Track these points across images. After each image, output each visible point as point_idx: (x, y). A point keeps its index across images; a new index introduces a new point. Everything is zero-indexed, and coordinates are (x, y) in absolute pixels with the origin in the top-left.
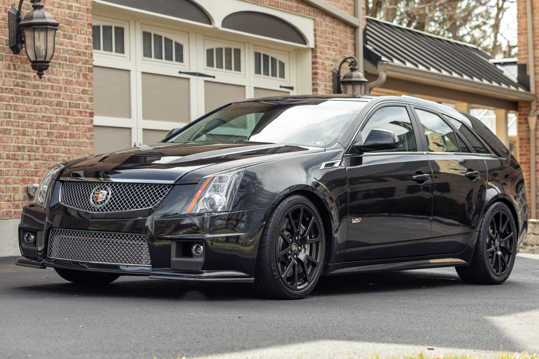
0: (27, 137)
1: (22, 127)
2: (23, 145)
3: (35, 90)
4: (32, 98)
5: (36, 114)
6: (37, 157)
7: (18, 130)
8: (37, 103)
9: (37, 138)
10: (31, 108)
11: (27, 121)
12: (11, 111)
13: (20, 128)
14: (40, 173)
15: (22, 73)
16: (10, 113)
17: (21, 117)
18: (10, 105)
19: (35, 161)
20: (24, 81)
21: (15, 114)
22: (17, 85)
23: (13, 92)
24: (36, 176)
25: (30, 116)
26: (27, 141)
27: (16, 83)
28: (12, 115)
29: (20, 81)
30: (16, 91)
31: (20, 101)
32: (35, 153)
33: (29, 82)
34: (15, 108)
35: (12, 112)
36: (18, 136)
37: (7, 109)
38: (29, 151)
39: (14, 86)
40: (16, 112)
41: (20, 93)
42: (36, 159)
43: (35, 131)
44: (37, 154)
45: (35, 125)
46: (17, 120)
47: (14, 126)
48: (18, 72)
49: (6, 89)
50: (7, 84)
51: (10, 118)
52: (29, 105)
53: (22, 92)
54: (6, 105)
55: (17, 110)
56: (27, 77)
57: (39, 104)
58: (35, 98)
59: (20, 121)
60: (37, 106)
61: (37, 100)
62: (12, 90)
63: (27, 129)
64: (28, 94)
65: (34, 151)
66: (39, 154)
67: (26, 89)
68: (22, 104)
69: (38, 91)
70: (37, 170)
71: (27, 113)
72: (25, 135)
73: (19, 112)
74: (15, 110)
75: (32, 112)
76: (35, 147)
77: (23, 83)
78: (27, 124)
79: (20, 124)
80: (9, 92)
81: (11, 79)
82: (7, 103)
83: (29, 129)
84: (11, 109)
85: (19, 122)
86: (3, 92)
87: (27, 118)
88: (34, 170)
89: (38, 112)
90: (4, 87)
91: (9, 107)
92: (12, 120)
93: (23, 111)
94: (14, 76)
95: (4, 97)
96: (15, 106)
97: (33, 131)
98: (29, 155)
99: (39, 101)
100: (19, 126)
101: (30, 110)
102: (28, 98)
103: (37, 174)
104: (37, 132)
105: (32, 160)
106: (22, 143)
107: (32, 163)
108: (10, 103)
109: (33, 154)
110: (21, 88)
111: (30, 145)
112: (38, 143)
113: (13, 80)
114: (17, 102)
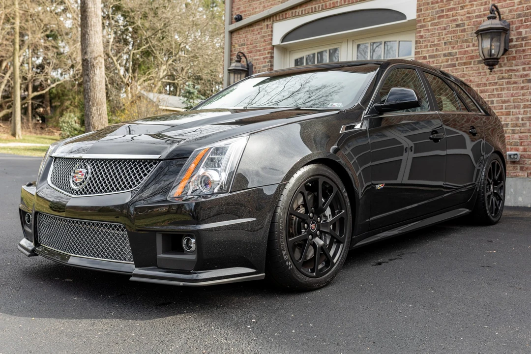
0: (511, 117)
1: (506, 109)
2: (506, 123)
3: (523, 79)
4: (519, 85)
5: (524, 97)
6: (522, 131)
7: (502, 112)
8: (524, 89)
9: (524, 116)
10: (516, 93)
11: (512, 104)
12: (493, 99)
13: (504, 110)
14: (525, 143)
15: (508, 68)
16: (493, 101)
17: (504, 102)
18: (493, 94)
19: (520, 134)
20: (510, 74)
21: (498, 100)
22: (503, 78)
23: (498, 84)
24: (521, 145)
25: (516, 100)
26: (512, 119)
27: (501, 77)
28: (495, 101)
29: (506, 74)
30: (501, 83)
31: (505, 90)
32: (521, 128)
33: (516, 74)
34: (499, 96)
35: (495, 99)
36: (502, 117)
37: (489, 98)
38: (513, 127)
39: (498, 80)
40: (499, 99)
41: (505, 84)
42: (521, 133)
43: (522, 111)
44: (523, 128)
45: (522, 106)
46: (500, 105)
47: (496, 109)
48: (504, 69)
49: (490, 83)
50: (491, 79)
51: (493, 104)
52: (515, 92)
53: (508, 83)
54: (489, 95)
55: (501, 97)
56: (514, 70)
57: (528, 89)
58: (522, 85)
59: (504, 105)
60: (526, 91)
61: (526, 86)
62: (496, 83)
63: (511, 110)
64: (515, 83)
65: (519, 127)
66: (526, 128)
67: (513, 80)
68: (506, 92)
69: (526, 79)
70: (522, 141)
71: (512, 98)
72: (510, 115)
73: (503, 99)
74: (498, 97)
75: (520, 96)
76: (521, 124)
77: (509, 75)
78: (511, 106)
79: (504, 107)
80: (493, 85)
81: (495, 75)
82: (490, 93)
83: (514, 110)
84: (494, 97)
85: (502, 106)
86: (487, 86)
87: (512, 101)
88: (519, 141)
89: (526, 95)
90: (487, 82)
91: (492, 96)
92: (495, 105)
93: (508, 97)
94: (499, 73)
95: (487, 90)
96: (498, 94)
97: (519, 111)
98: (513, 130)
99: (527, 87)
100: (502, 109)
101: (516, 95)
102: (513, 87)
103: (522, 144)
104: (524, 111)
105: (517, 133)
106: (505, 121)
107: (516, 136)
108: (493, 93)
109: (518, 128)
110: (507, 80)
111: (514, 122)
112: (525, 119)
113: (498, 75)
114: (501, 91)
